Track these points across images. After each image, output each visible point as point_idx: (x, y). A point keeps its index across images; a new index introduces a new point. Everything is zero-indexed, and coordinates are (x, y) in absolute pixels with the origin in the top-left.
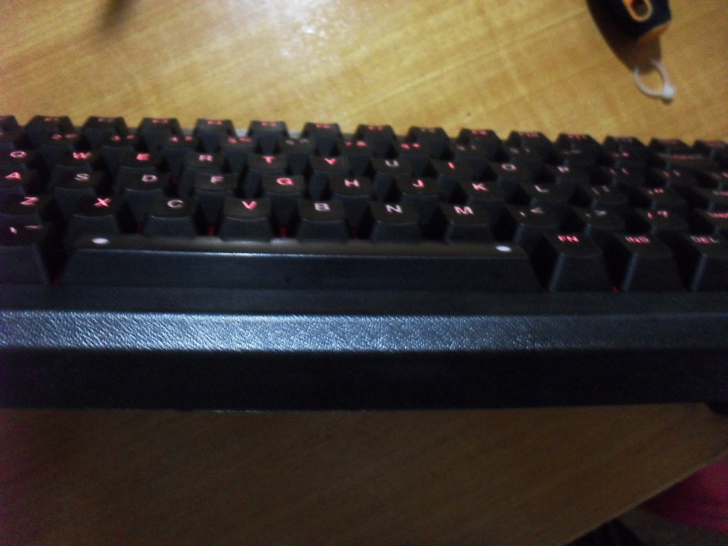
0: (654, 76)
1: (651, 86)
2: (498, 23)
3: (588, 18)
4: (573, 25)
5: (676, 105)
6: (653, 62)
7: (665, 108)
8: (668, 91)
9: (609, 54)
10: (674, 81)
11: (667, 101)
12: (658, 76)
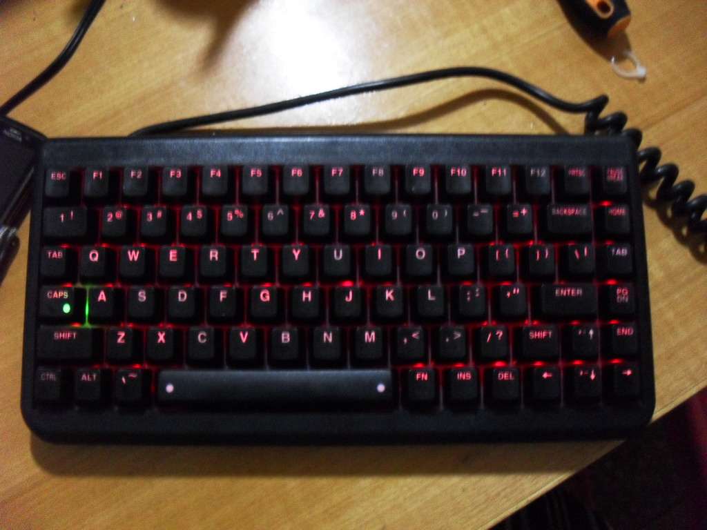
0: (627, 63)
1: (627, 70)
2: (499, 38)
3: (568, 28)
4: (557, 33)
5: (650, 81)
6: (625, 52)
7: (641, 86)
8: (640, 71)
9: (589, 51)
10: (643, 64)
11: (642, 80)
12: (631, 64)
